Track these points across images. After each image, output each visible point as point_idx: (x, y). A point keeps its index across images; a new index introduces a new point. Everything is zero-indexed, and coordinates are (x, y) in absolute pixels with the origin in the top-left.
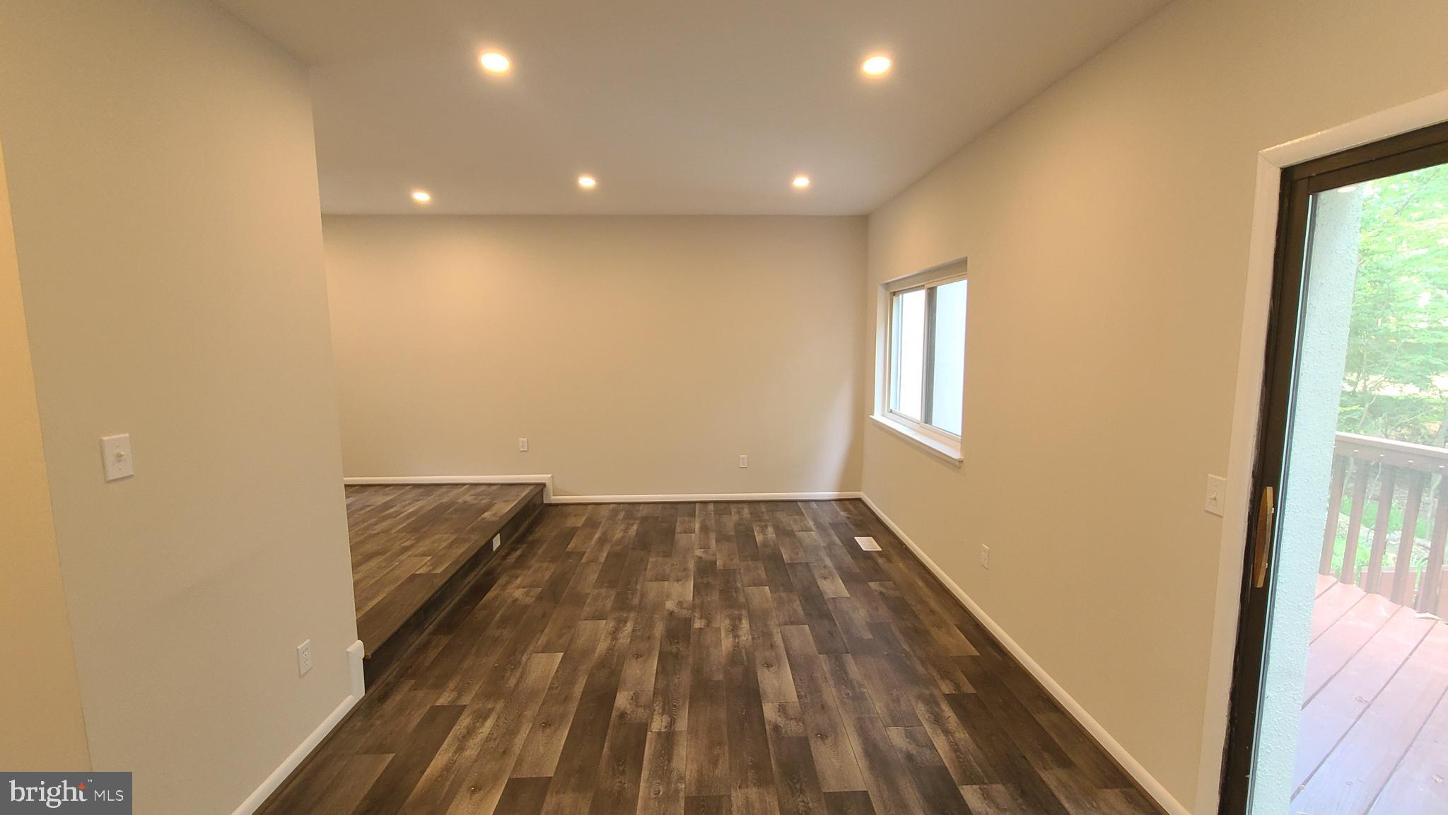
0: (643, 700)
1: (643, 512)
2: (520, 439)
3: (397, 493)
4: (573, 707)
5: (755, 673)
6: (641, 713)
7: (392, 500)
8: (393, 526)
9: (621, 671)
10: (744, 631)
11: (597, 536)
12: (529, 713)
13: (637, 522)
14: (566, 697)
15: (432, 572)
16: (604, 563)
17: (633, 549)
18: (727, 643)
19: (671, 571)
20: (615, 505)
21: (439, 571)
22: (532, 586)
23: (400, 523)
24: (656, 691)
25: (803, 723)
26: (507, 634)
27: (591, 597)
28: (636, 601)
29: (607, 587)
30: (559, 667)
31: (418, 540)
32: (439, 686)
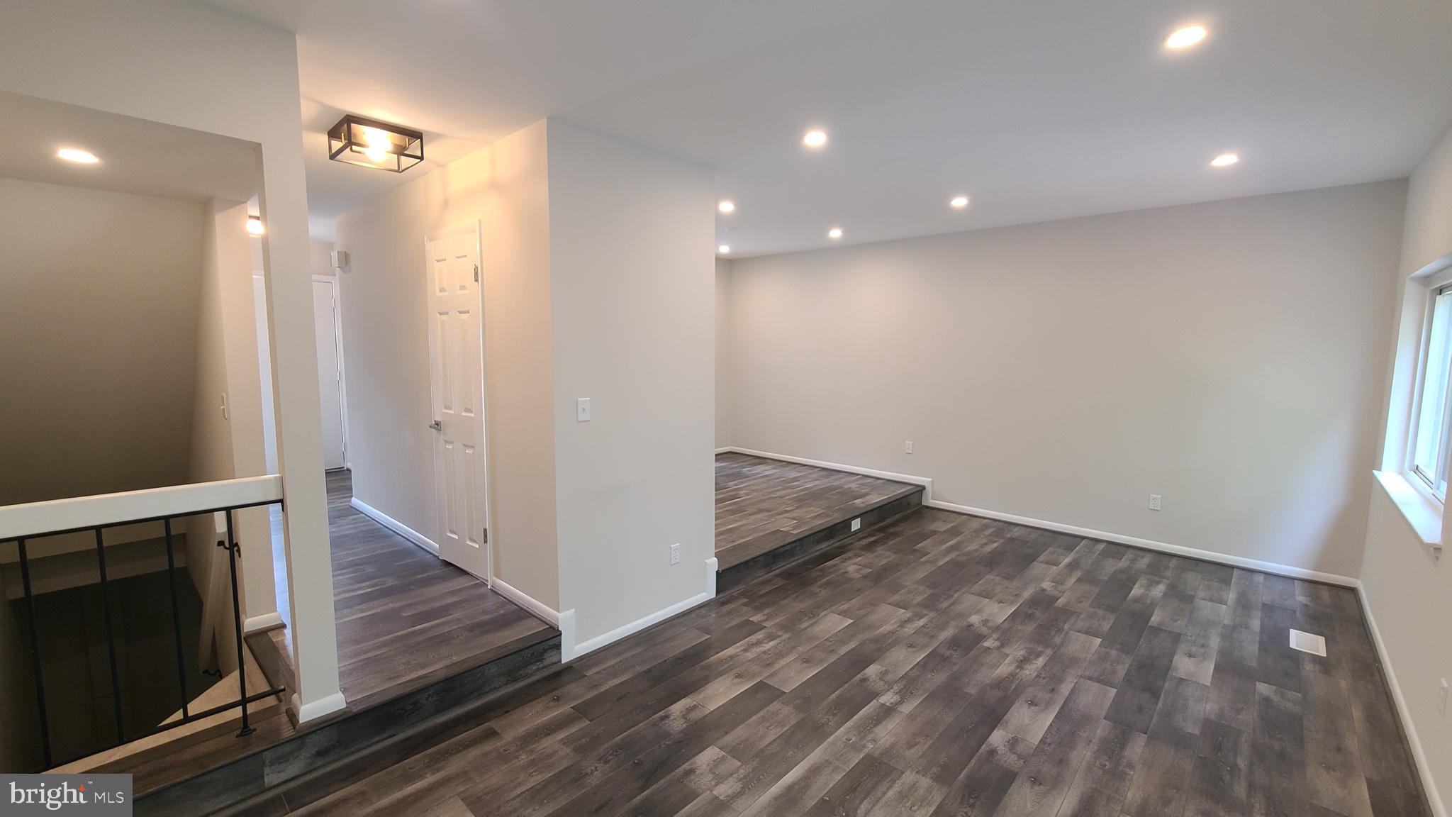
0: (889, 677)
1: (1016, 532)
2: (907, 442)
3: (805, 472)
4: (834, 658)
5: (1012, 703)
6: (880, 685)
7: (800, 476)
8: (788, 495)
9: (888, 650)
10: (1034, 667)
11: (950, 543)
12: (800, 649)
13: (1002, 541)
14: (833, 650)
15: (791, 532)
16: (939, 567)
17: (978, 563)
18: (1005, 669)
19: (1000, 592)
20: (990, 521)
21: (794, 532)
22: (865, 566)
23: (796, 493)
24: (906, 676)
25: (1024, 762)
26: (823, 593)
27: (906, 589)
28: (944, 605)
29: (926, 586)
30: (843, 629)
31: (797, 508)
32: (758, 609)
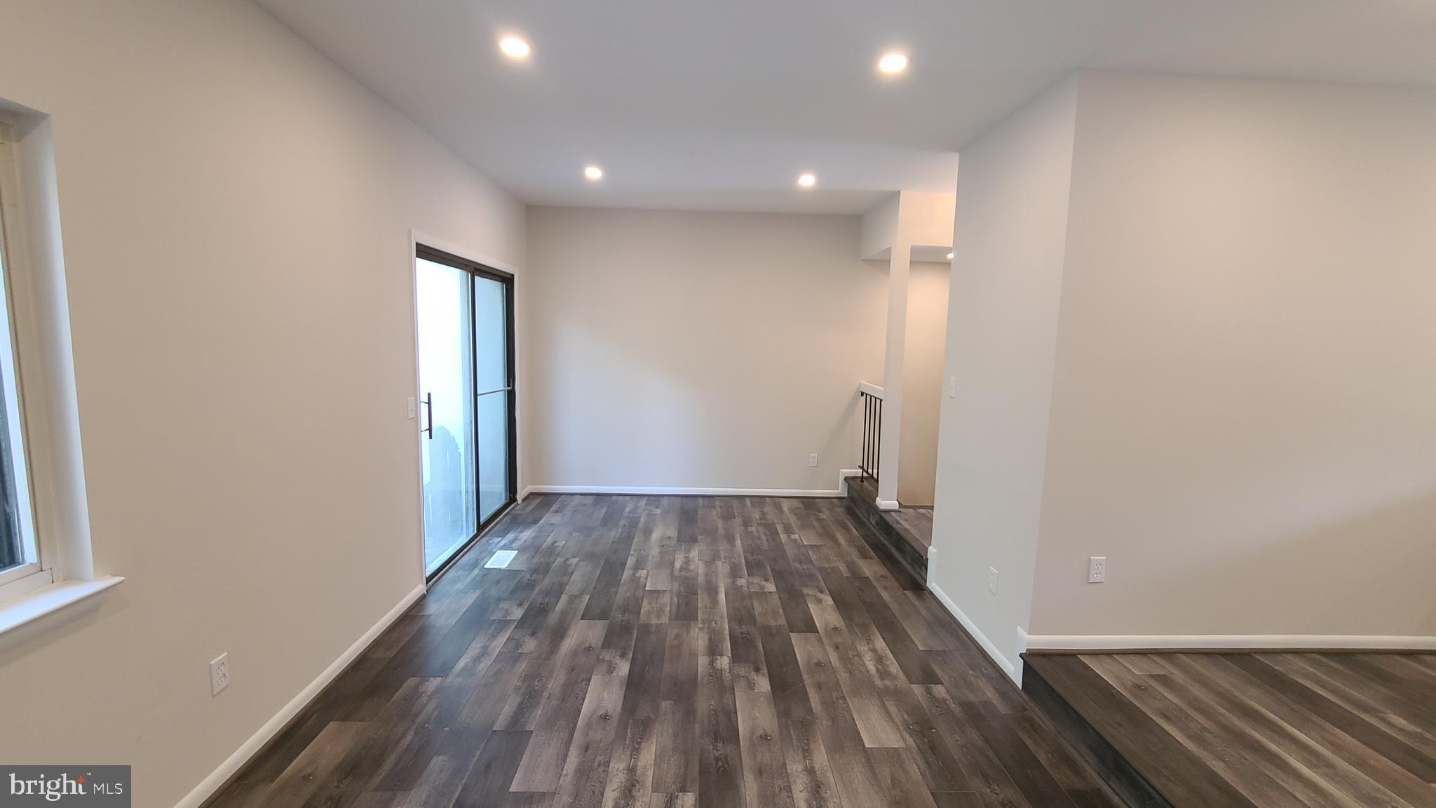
0: (743, 683)
6: (741, 671)
24: (732, 692)
25: (599, 658)
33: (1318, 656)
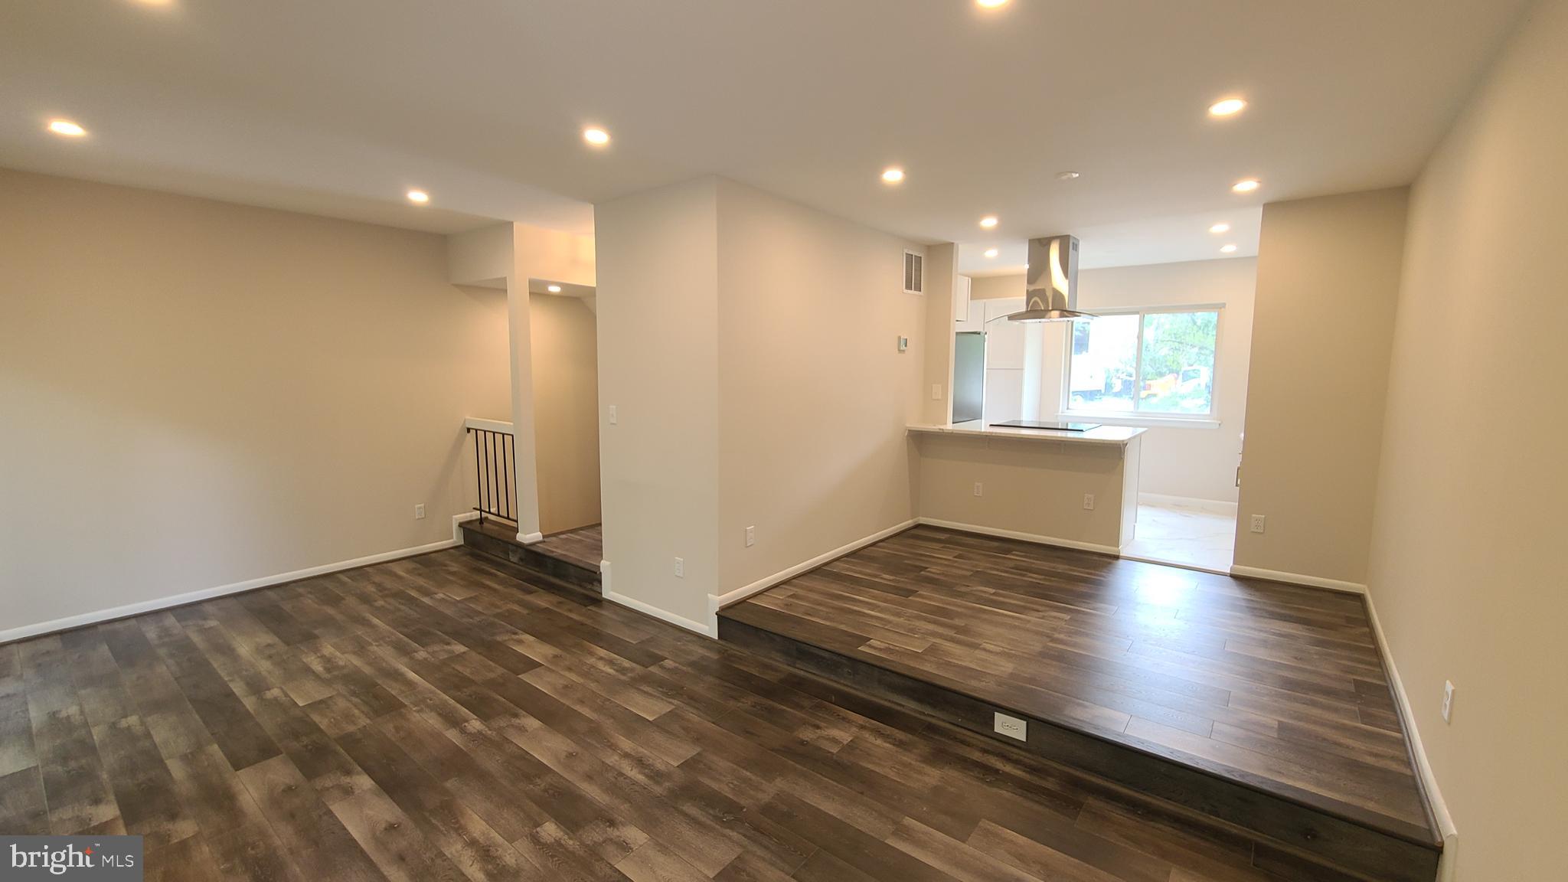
33: (845, 558)
